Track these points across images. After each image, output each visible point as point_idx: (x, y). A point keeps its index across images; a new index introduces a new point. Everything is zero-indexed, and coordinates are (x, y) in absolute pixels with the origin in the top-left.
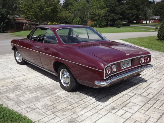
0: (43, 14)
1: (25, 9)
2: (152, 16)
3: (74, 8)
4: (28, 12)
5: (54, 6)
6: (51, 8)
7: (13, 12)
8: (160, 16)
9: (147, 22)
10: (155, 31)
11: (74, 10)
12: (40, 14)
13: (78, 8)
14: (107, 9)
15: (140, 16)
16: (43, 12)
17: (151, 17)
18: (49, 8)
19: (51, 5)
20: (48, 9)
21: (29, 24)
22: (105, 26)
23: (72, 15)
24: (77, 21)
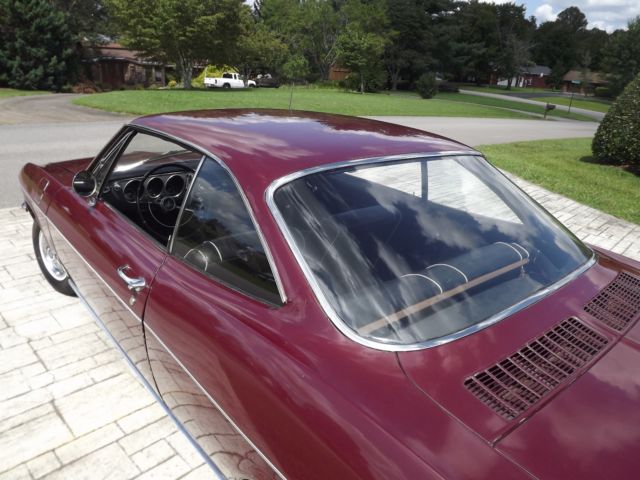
0: (191, 35)
1: (132, 16)
2: (529, 65)
3: (289, 24)
4: (140, 27)
5: (228, 13)
6: (219, 19)
7: (92, 23)
8: (551, 68)
9: (510, 83)
10: (542, 116)
11: (290, 28)
12: (181, 35)
13: (302, 23)
14: (394, 33)
15: (491, 64)
16: (189, 29)
17: (524, 69)
18: (210, 18)
19: (218, 9)
20: (208, 21)
21: (144, 66)
22: (384, 89)
23: (282, 46)
24: (299, 65)
